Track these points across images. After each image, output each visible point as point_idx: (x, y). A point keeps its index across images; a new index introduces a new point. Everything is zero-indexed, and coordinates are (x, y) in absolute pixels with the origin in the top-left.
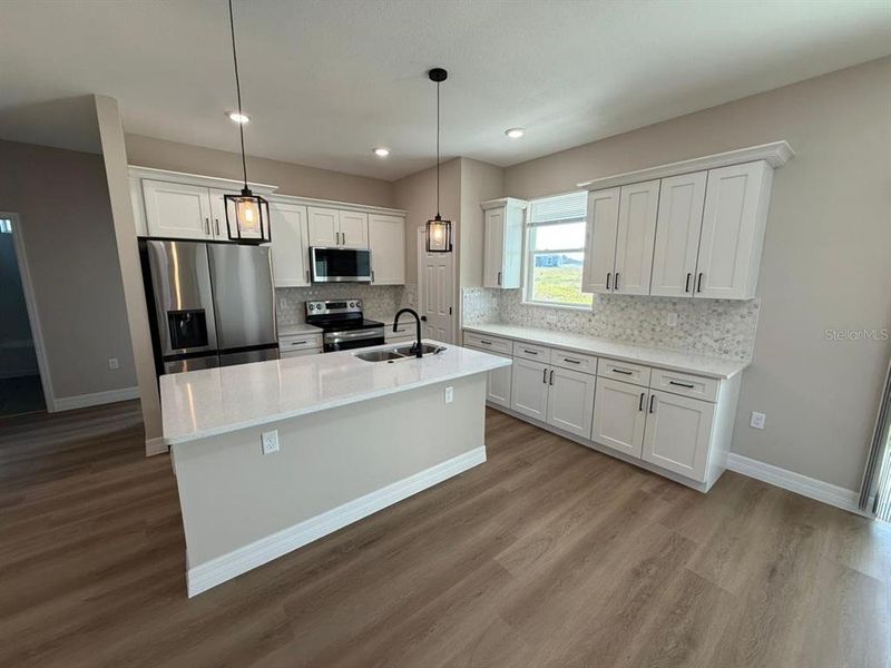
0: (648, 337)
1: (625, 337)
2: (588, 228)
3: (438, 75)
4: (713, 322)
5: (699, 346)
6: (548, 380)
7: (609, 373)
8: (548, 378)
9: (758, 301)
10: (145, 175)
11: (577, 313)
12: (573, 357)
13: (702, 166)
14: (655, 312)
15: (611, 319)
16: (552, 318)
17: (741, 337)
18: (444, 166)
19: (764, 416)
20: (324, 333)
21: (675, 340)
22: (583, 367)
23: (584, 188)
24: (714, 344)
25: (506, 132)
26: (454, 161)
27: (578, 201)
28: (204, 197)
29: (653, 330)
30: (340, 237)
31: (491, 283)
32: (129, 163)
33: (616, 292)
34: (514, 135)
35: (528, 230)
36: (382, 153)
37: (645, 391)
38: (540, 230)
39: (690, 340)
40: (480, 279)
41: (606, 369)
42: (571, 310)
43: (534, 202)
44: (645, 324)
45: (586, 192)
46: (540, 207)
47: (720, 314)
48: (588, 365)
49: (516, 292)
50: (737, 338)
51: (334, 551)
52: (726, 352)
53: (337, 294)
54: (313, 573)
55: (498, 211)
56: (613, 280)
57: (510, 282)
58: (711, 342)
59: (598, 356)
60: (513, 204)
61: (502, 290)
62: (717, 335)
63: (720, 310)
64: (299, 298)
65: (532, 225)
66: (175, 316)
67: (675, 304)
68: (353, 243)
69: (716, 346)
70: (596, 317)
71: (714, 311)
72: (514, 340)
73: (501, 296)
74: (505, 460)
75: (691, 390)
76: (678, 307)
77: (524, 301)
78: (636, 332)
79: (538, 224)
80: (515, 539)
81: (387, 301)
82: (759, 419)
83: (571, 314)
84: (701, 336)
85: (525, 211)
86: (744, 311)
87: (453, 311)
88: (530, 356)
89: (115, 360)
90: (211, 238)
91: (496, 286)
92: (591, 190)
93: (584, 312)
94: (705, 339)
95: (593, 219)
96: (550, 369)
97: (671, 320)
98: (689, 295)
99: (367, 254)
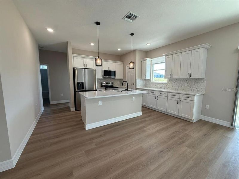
0: (181, 89)
1: (175, 89)
2: (165, 64)
3: (132, 34)
4: (196, 84)
5: (193, 90)
6: (156, 98)
7: (170, 96)
8: (157, 98)
9: (206, 79)
10: (74, 56)
11: (164, 84)
12: (162, 93)
13: (190, 49)
14: (182, 83)
15: (172, 85)
16: (158, 85)
17: (202, 88)
18: (133, 52)
19: (208, 106)
20: (105, 89)
21: (187, 89)
22: (164, 95)
23: (164, 55)
24: (196, 89)
25: (147, 44)
26: (135, 50)
27: (163, 58)
28: (84, 60)
29: (182, 87)
30: (109, 68)
31: (143, 78)
32: (72, 53)
33: (172, 78)
34: (148, 45)
35: (152, 65)
36: (119, 49)
37: (179, 99)
38: (155, 65)
39: (190, 89)
40: (141, 77)
41: (170, 95)
42: (163, 83)
43: (153, 59)
44: (180, 86)
45: (165, 56)
46: (154, 60)
47: (197, 82)
48: (166, 94)
49: (149, 80)
50: (201, 88)
51: (111, 126)
52: (199, 91)
53: (108, 81)
54: (107, 129)
55: (145, 61)
56: (171, 75)
57: (148, 77)
58: (195, 89)
59: (168, 92)
60: (148, 59)
61: (146, 79)
62: (197, 87)
63: (197, 81)
64: (100, 81)
65: (153, 64)
66: (78, 83)
67: (186, 81)
68: (112, 69)
69: (196, 90)
70: (168, 85)
71: (196, 82)
72: (148, 90)
73: (146, 81)
74: (146, 115)
75: (189, 98)
76: (187, 81)
77: (151, 82)
78: (178, 88)
79: (155, 64)
80: (147, 127)
81: (119, 83)
82: (207, 107)
83: (162, 84)
84: (193, 88)
85: (151, 61)
86: (202, 81)
87: (134, 84)
88: (153, 93)
89: (63, 94)
90: (85, 68)
91: (145, 78)
92: (166, 56)
93: (165, 84)
94: (194, 88)
95: (166, 62)
96: (157, 96)
97: (186, 84)
98: (189, 78)
99: (115, 72)
